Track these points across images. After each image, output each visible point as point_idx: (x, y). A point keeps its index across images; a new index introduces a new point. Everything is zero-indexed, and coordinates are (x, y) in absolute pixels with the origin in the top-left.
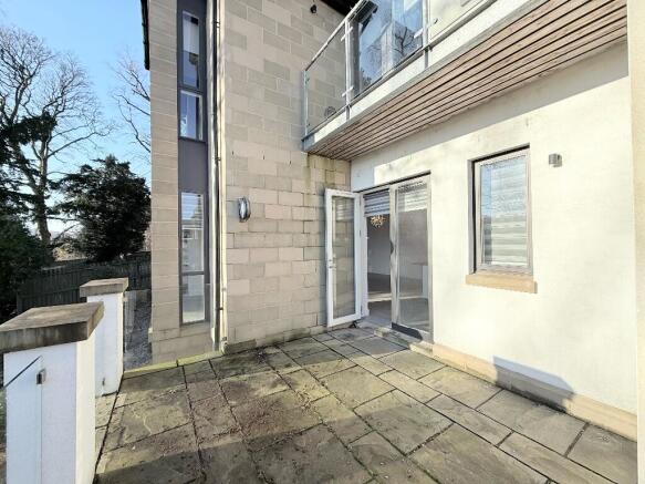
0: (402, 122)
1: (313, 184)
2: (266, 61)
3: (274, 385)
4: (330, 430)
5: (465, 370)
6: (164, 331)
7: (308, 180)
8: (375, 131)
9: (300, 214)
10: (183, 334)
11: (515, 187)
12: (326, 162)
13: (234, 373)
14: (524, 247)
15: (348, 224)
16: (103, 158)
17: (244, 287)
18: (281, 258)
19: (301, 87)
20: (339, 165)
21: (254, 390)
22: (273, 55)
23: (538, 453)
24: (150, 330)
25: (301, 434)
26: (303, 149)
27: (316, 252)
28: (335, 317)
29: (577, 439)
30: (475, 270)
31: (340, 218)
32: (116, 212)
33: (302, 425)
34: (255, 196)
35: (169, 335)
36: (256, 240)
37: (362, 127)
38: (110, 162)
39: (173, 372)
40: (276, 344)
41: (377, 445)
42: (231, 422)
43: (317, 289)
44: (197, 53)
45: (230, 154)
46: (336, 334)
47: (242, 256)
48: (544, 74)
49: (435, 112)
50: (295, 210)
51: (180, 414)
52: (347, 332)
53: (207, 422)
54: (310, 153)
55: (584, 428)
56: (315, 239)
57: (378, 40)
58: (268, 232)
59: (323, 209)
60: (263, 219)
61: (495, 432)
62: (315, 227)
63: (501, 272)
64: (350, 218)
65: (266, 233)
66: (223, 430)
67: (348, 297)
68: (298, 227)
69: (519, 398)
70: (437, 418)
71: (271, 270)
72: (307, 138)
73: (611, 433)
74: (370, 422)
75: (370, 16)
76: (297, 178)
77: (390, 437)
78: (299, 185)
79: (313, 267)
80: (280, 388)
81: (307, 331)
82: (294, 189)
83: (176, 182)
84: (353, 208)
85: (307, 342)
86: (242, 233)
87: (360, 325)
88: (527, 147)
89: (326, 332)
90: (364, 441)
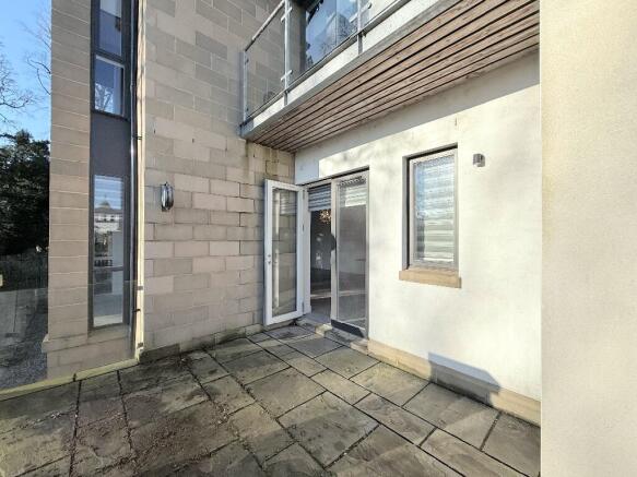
0: (341, 114)
1: (251, 174)
2: (197, 33)
3: (191, 397)
4: (247, 447)
5: (397, 365)
6: (66, 338)
7: (246, 169)
8: (316, 121)
9: (236, 205)
10: (92, 340)
11: (445, 185)
12: (267, 152)
13: (144, 385)
14: (451, 244)
15: (291, 218)
16: (13, 133)
17: (166, 285)
18: (212, 253)
19: (240, 68)
20: (281, 155)
21: (164, 405)
22: (208, 28)
23: (456, 449)
24: (46, 339)
25: (209, 456)
26: (240, 136)
27: (254, 247)
28: (274, 315)
29: (491, 430)
30: (408, 265)
31: (283, 212)
32: (29, 198)
33: (213, 445)
34: (182, 184)
35: (73, 342)
36: (181, 231)
37: (301, 116)
38: (22, 139)
39: (65, 390)
40: (204, 348)
41: (295, 460)
42: (124, 451)
43: (255, 287)
44: (120, 15)
45: (151, 133)
46: (275, 334)
47: (164, 251)
48: (471, 75)
49: (372, 106)
50: (231, 200)
51: (57, 445)
52: (285, 331)
53: (91, 452)
54: (249, 141)
55: (498, 417)
56: (252, 233)
57: (325, 31)
58: (197, 224)
59: (262, 201)
60: (191, 208)
61: (418, 430)
62: (253, 220)
63: (434, 268)
64: (292, 212)
65: (194, 225)
66: (110, 462)
67: (290, 294)
68: (234, 219)
69: (443, 391)
70: (364, 420)
71: (200, 265)
72: (246, 123)
73: (520, 420)
74: (294, 432)
75: (318, 5)
76: (234, 166)
77: (312, 448)
78: (236, 174)
79: (251, 261)
80: (197, 399)
81: (241, 332)
82: (229, 177)
83: (87, 161)
84: (296, 202)
85: (240, 343)
86: (165, 224)
87: (302, 322)
88: (455, 147)
89: (263, 332)
90: (282, 456)
